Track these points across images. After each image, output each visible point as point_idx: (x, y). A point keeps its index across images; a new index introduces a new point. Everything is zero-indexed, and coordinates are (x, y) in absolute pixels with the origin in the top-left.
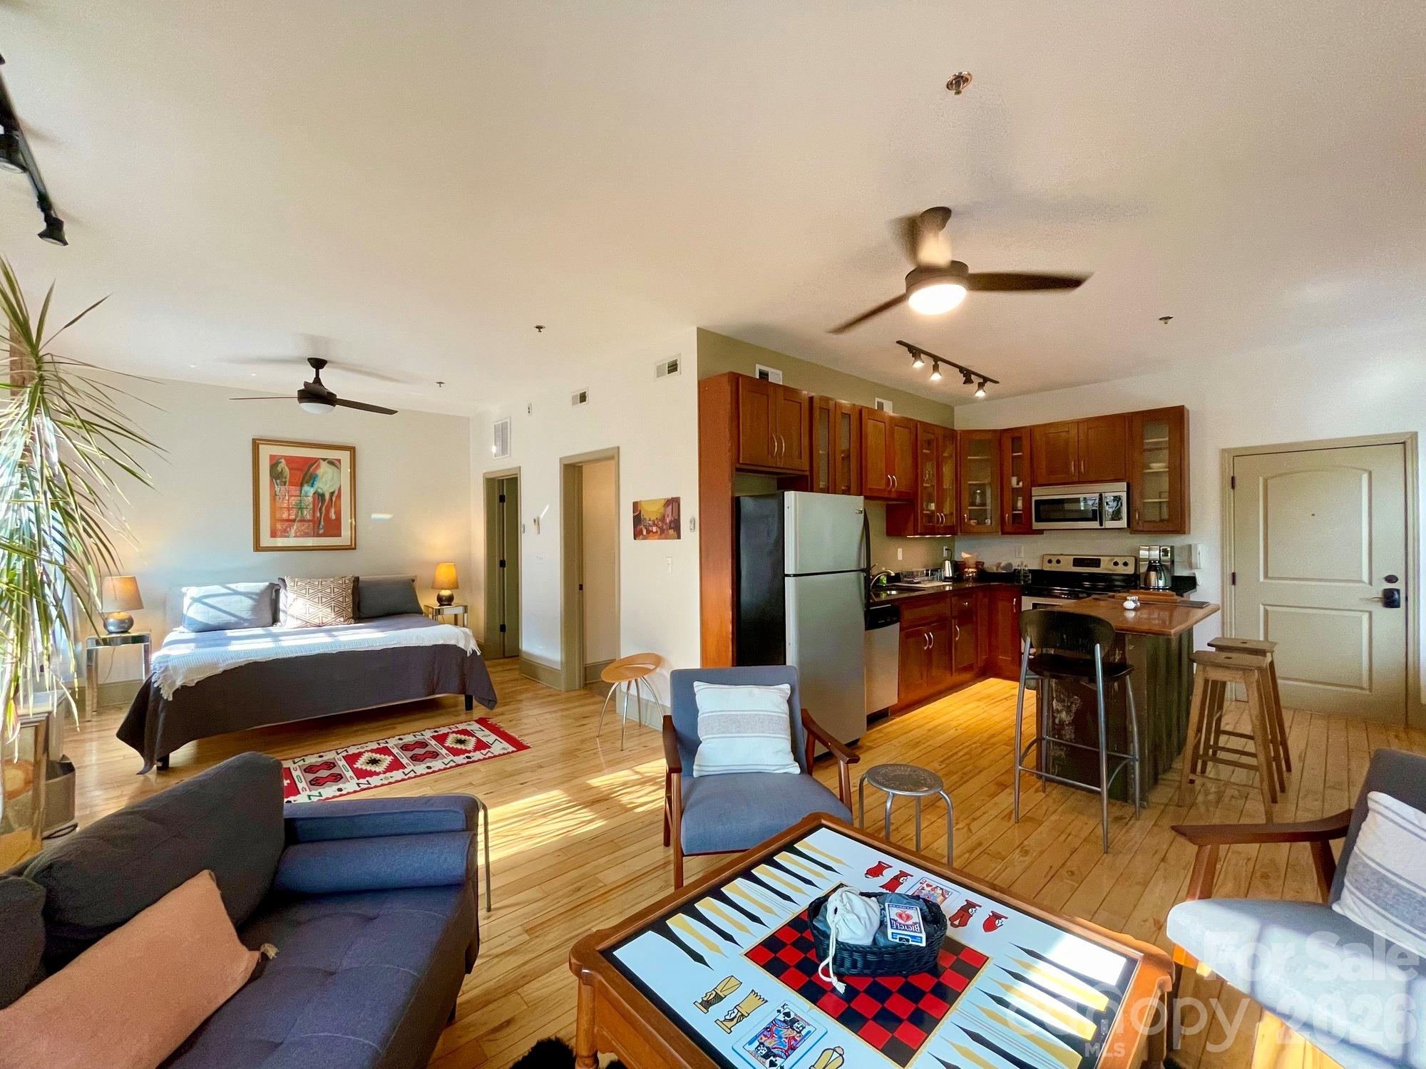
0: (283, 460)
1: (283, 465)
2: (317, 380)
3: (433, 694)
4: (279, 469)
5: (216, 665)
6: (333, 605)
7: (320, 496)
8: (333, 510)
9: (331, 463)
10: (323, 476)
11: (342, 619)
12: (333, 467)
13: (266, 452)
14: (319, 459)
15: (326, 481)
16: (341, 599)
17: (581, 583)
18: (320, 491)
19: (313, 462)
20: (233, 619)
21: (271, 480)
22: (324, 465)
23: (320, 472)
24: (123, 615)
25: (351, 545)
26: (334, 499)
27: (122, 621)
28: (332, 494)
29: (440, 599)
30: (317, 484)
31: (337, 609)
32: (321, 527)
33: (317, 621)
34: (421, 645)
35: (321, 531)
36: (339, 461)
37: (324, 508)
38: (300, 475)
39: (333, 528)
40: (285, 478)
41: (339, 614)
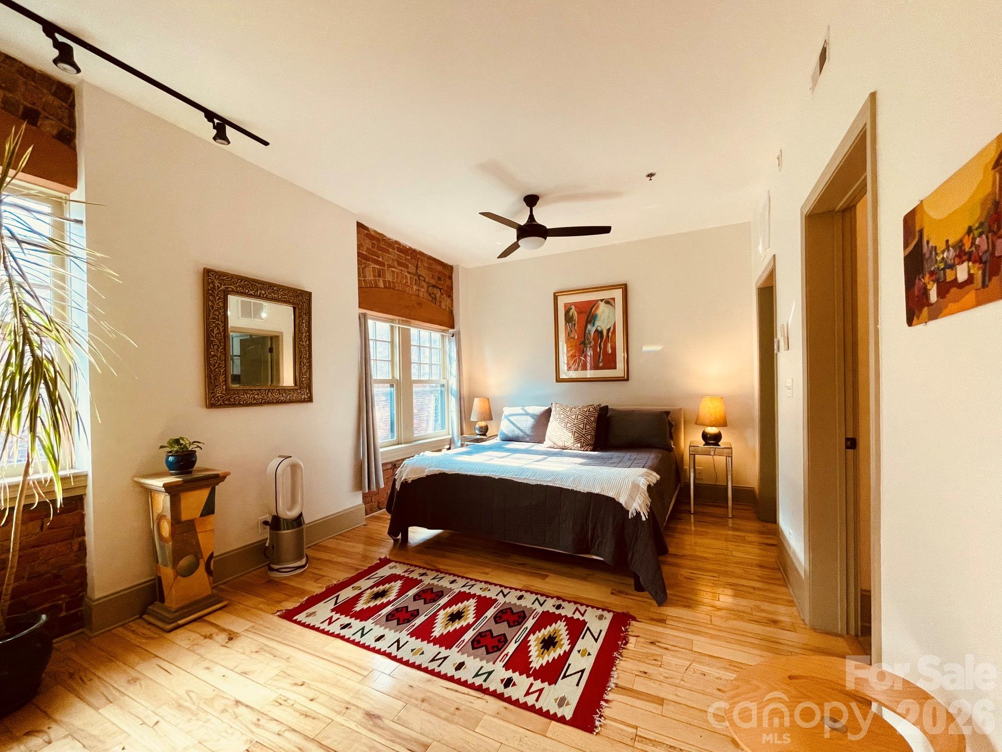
0: (573, 307)
1: (573, 311)
2: (531, 217)
3: (588, 553)
4: (571, 314)
5: (423, 470)
6: (574, 430)
7: (599, 333)
8: (609, 345)
9: (607, 302)
10: (601, 315)
11: (579, 445)
12: (608, 306)
13: (563, 301)
14: (598, 301)
15: (604, 320)
16: (581, 426)
17: (850, 436)
18: (599, 329)
19: (593, 304)
20: (521, 434)
21: (566, 324)
22: (602, 305)
23: (599, 312)
24: (483, 424)
25: (624, 377)
26: (610, 334)
27: (481, 428)
28: (609, 330)
29: (705, 436)
30: (597, 323)
31: (576, 435)
32: (600, 360)
33: (561, 444)
34: (575, 489)
35: (601, 365)
36: (614, 299)
37: (602, 344)
38: (584, 317)
39: (610, 363)
40: (575, 321)
41: (577, 440)
